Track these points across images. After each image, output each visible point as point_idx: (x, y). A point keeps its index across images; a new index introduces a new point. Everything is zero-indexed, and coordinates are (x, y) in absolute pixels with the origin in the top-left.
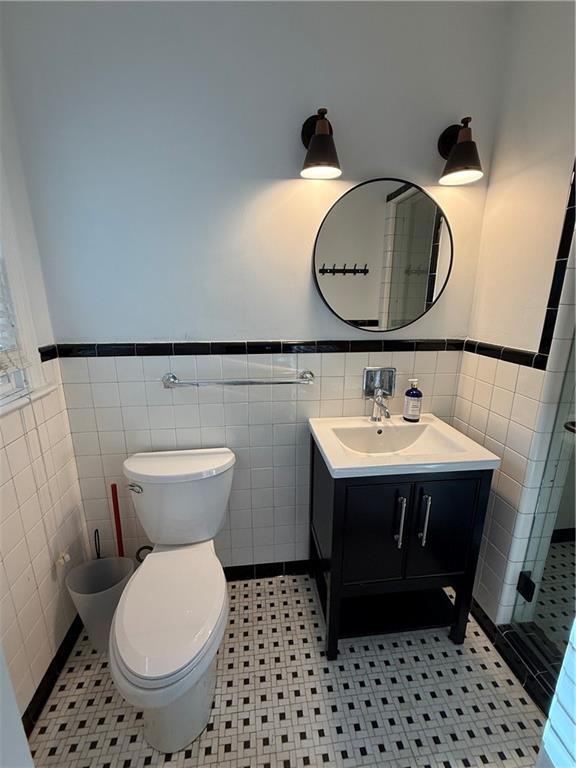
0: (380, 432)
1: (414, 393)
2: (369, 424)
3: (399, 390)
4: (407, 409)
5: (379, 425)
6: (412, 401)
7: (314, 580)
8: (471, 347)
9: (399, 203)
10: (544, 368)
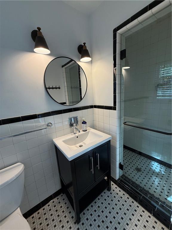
0: (77, 137)
1: (84, 123)
2: (73, 136)
3: (80, 123)
4: (83, 128)
5: (77, 135)
6: (84, 125)
7: (65, 194)
8: (95, 107)
9: (66, 68)
10: (116, 110)
